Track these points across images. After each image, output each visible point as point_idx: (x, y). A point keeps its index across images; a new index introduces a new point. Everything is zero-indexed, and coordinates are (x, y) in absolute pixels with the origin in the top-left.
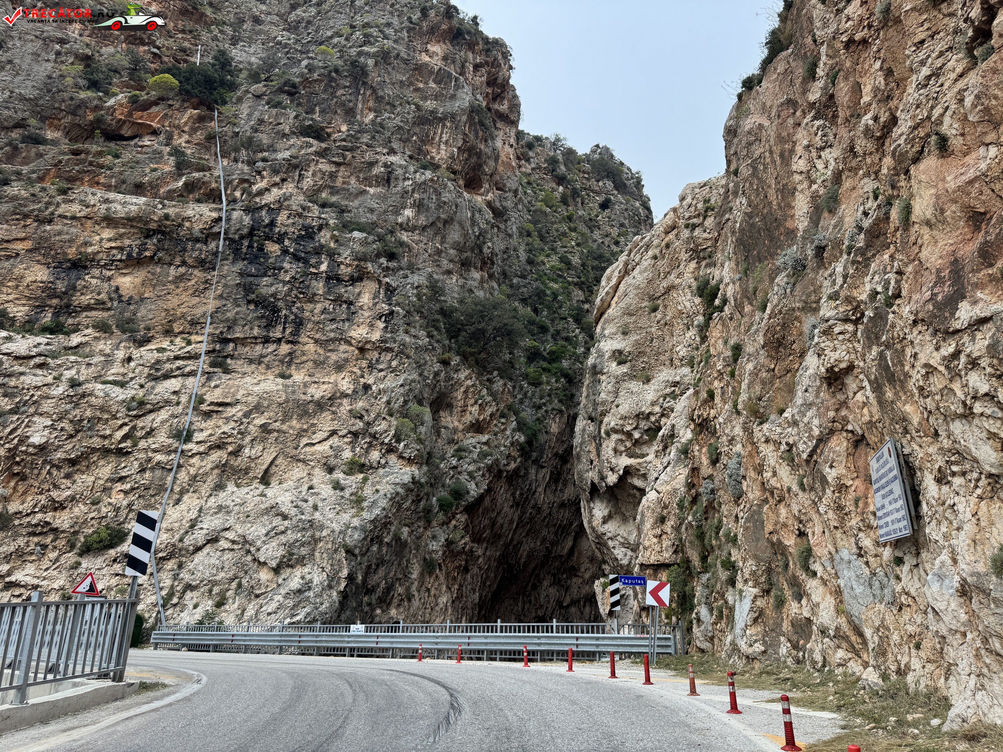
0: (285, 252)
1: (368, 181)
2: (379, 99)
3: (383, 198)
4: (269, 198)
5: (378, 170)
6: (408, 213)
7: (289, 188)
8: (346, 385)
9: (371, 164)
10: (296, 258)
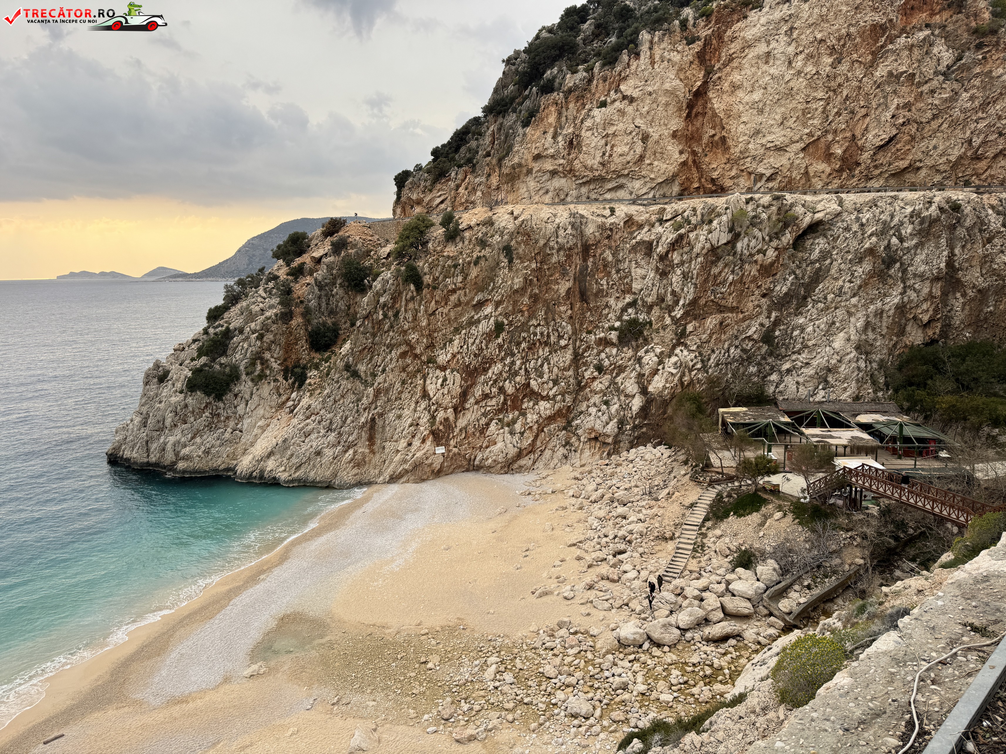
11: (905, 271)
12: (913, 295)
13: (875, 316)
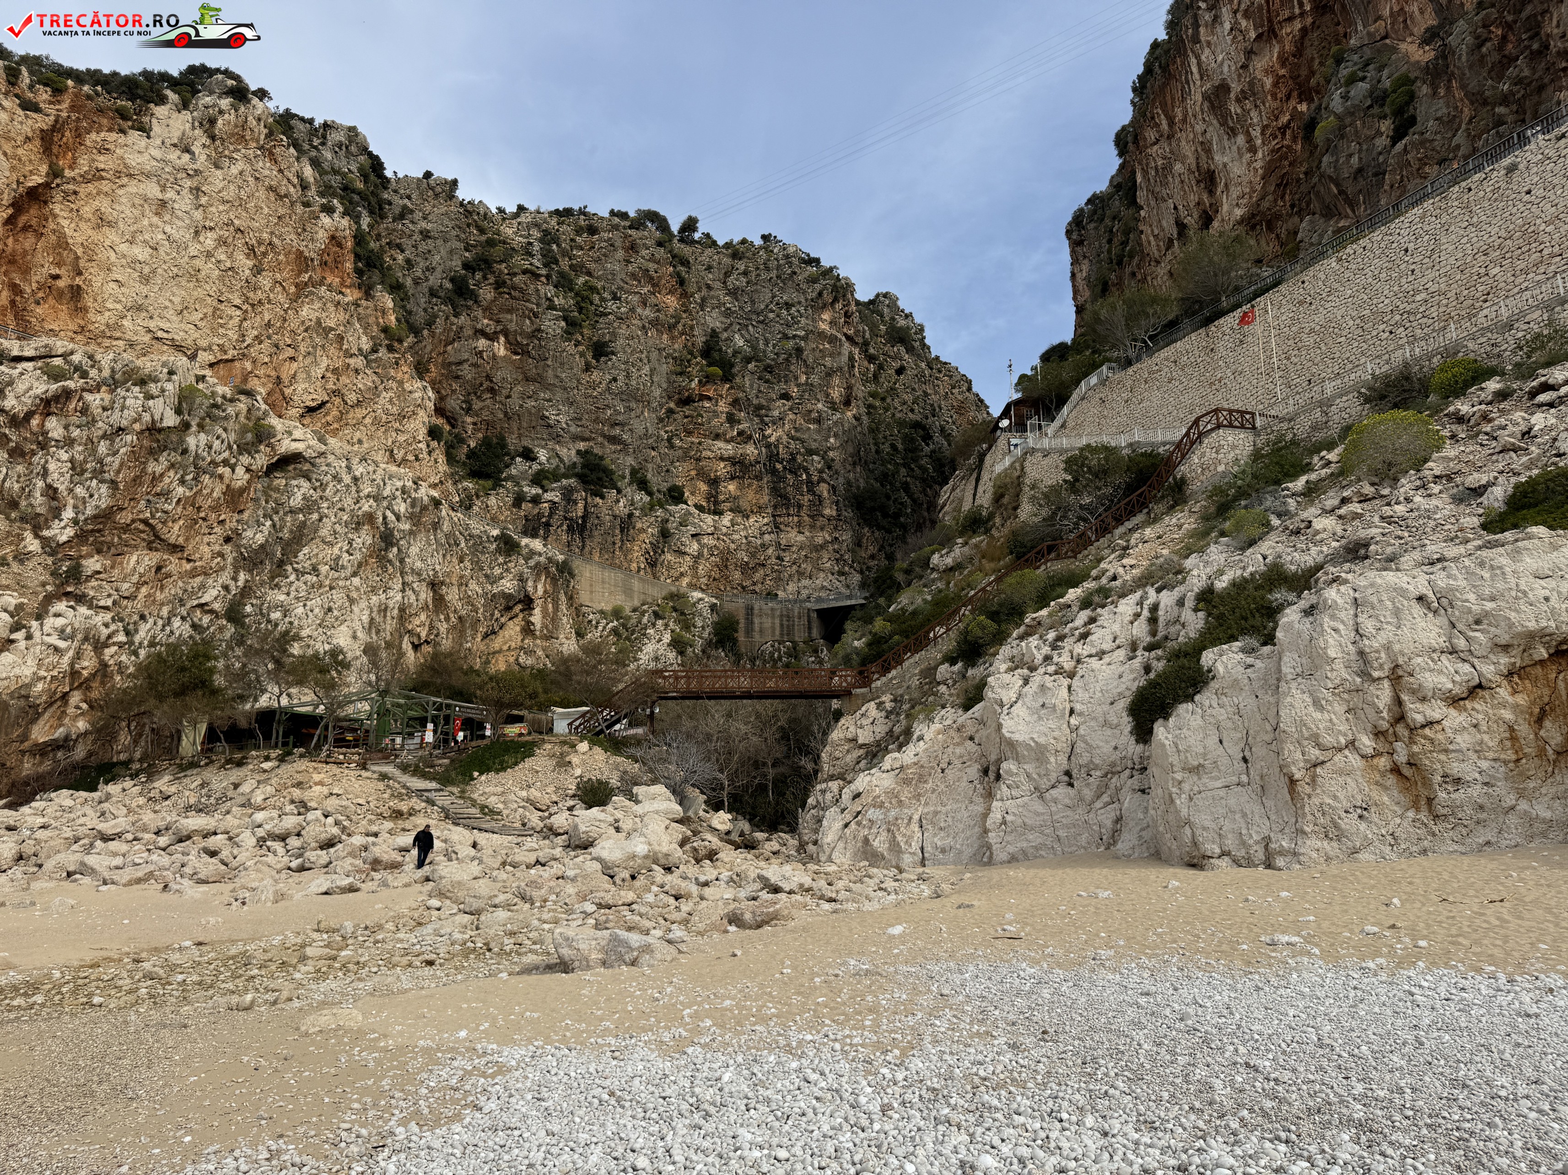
0: (785, 468)
1: (808, 421)
2: (807, 366)
3: (819, 431)
4: (773, 439)
5: (814, 415)
6: (832, 440)
7: (780, 432)
8: (829, 538)
9: (810, 411)
10: (791, 472)
11: (402, 561)
12: (413, 598)
13: (379, 611)
